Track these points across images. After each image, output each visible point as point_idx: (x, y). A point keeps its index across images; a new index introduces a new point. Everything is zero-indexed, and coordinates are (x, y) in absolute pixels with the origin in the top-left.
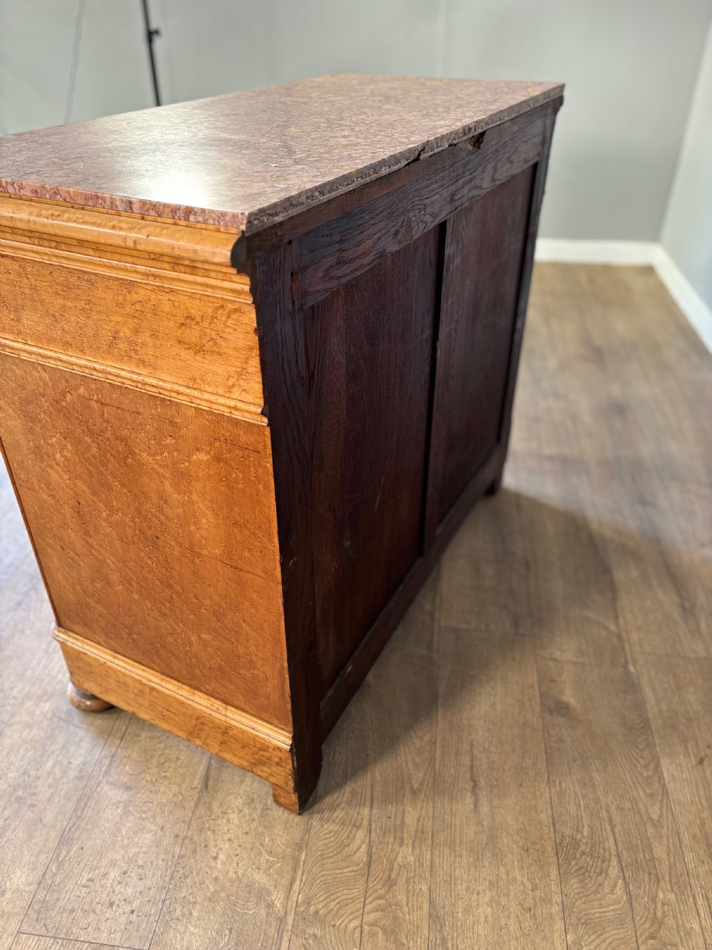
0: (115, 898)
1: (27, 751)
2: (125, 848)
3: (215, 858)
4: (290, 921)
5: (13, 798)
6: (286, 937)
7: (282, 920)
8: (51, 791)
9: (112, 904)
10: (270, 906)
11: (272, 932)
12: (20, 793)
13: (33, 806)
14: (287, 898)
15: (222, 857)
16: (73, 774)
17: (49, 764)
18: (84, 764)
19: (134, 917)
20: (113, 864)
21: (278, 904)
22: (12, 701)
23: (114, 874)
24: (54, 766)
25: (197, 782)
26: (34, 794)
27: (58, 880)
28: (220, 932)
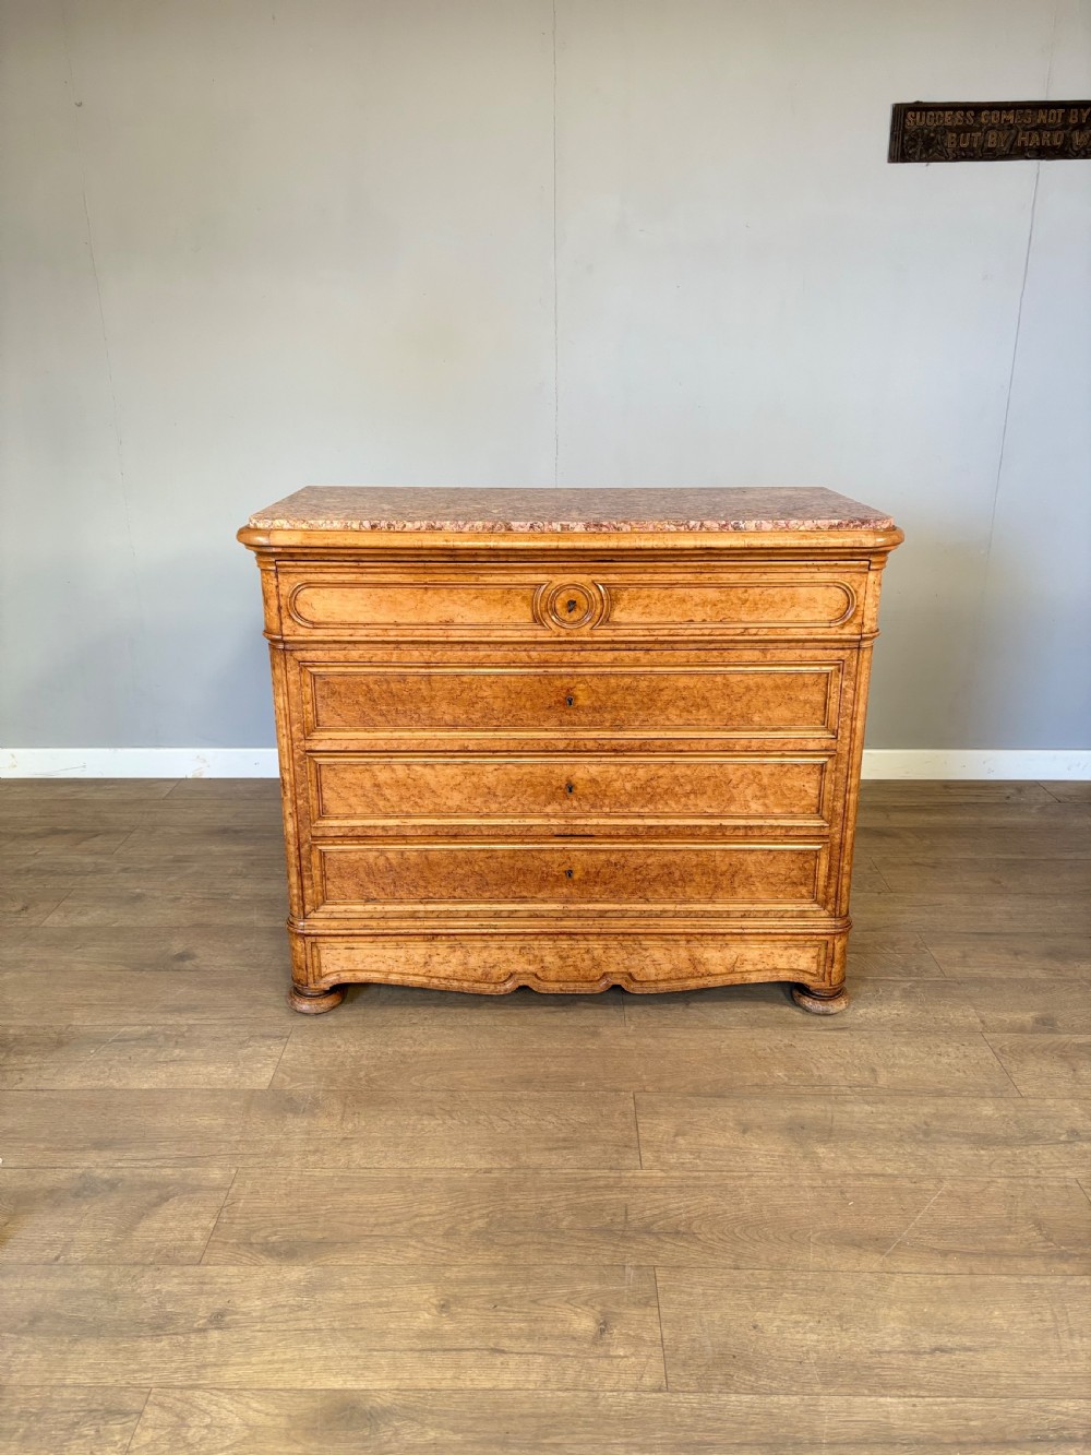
0: (961, 1055)
1: (878, 1147)
2: (922, 1059)
3: (898, 1015)
4: (915, 978)
5: (929, 1139)
6: (925, 979)
7: (917, 982)
8: (906, 1116)
9: (966, 1056)
10: (912, 987)
11: (928, 984)
12: (921, 1136)
13: (926, 1123)
14: (901, 981)
15: (895, 1012)
16: (881, 1107)
17: (882, 1127)
18: (868, 1103)
19: (965, 1044)
20: (938, 1062)
21: (908, 984)
23: (944, 1060)
25: (845, 1034)
26: (915, 1126)
27: (972, 1088)
28: (944, 1005)
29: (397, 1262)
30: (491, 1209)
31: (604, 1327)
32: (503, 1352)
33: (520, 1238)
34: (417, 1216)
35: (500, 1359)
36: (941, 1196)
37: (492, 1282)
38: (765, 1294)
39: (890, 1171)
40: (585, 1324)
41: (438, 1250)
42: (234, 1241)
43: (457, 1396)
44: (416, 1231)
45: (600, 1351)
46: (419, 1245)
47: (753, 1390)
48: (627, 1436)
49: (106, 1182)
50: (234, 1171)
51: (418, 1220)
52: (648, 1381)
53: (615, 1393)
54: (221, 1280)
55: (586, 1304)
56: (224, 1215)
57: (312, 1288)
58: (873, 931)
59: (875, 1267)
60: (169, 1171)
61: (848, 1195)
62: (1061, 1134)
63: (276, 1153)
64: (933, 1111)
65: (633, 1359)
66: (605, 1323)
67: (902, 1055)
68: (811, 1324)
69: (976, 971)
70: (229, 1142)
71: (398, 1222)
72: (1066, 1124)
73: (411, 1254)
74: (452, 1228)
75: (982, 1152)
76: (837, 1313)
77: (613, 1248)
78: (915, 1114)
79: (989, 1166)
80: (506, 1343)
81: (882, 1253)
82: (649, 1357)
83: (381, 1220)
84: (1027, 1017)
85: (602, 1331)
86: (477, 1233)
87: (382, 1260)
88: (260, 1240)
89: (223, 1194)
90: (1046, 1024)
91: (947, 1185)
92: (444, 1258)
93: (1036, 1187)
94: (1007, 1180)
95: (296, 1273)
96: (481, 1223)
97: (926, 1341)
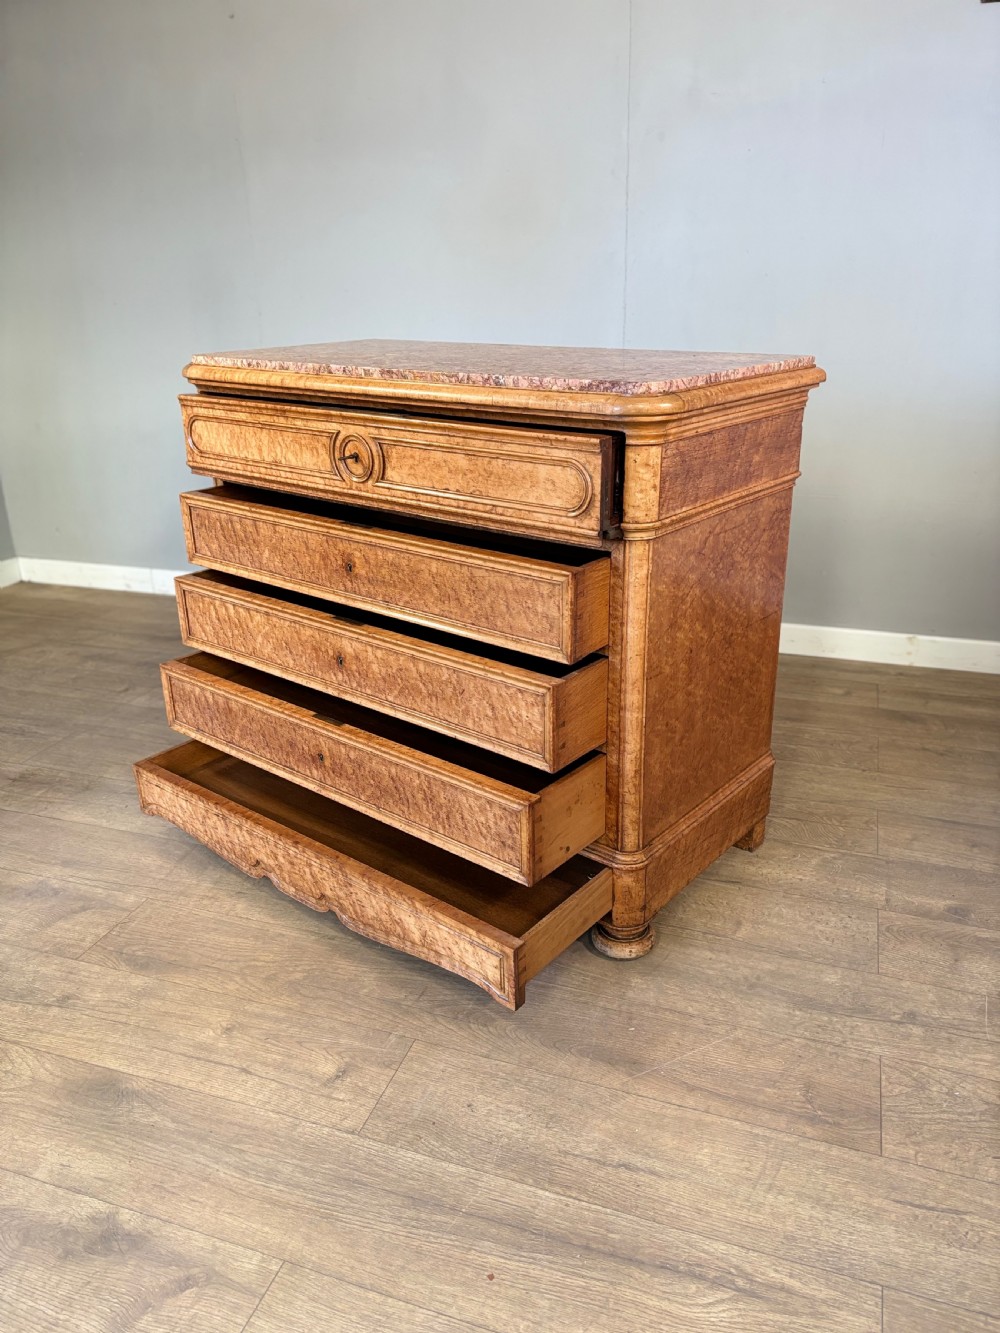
0: (840, 926)
1: (694, 989)
2: (796, 922)
3: (801, 880)
4: (844, 851)
5: (751, 991)
6: (854, 853)
7: (844, 854)
8: (741, 968)
9: (845, 927)
10: (835, 858)
11: (853, 858)
12: (744, 988)
13: (758, 978)
14: (828, 851)
15: (800, 877)
16: (723, 956)
17: (711, 972)
18: (712, 950)
19: (853, 916)
20: (811, 928)
21: (832, 855)
22: (624, 1008)
23: (820, 927)
24: (713, 969)
25: (736, 887)
26: (745, 978)
27: (829, 956)
28: (857, 879)
29: (215, 990)
30: (314, 967)
31: (342, 1074)
32: (250, 1073)
33: (321, 993)
34: (254, 960)
35: (244, 1077)
36: (727, 1041)
37: (278, 1020)
38: (496, 1083)
39: (690, 1010)
40: (328, 1068)
41: (252, 988)
42: (112, 949)
43: (192, 1096)
44: (247, 971)
45: (326, 1091)
46: (241, 982)
47: (432, 1154)
48: (300, 1160)
49: (53, 889)
50: (144, 900)
51: (253, 963)
52: (347, 1124)
53: (314, 1126)
54: (84, 973)
55: (339, 1054)
56: (117, 929)
57: (144, 993)
58: (831, 803)
59: (616, 1084)
60: (100, 891)
61: (635, 1022)
62: (895, 1014)
63: (182, 893)
64: (773, 968)
65: (348, 1104)
66: (344, 1072)
67: (780, 916)
68: (521, 1115)
69: (916, 854)
70: (154, 879)
71: (237, 961)
72: (908, 1007)
73: (231, 986)
74: (274, 975)
75: (798, 1013)
76: (551, 1112)
77: (391, 1018)
78: (751, 968)
79: (795, 1027)
80: (257, 1068)
81: (631, 1075)
82: (361, 1106)
83: (225, 958)
84: (940, 904)
85: (338, 1077)
86: (291, 983)
87: (205, 985)
88: (130, 952)
89: (125, 914)
90: (959, 914)
91: (739, 1033)
92: (253, 995)
93: (831, 1054)
94: (803, 1041)
95: (138, 981)
96: (298, 976)
97: (619, 1155)
